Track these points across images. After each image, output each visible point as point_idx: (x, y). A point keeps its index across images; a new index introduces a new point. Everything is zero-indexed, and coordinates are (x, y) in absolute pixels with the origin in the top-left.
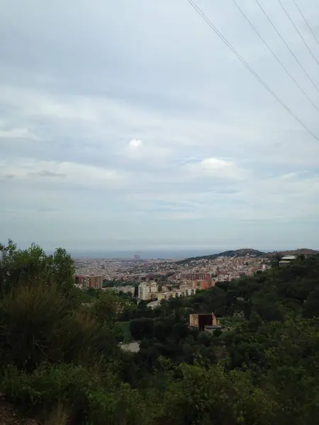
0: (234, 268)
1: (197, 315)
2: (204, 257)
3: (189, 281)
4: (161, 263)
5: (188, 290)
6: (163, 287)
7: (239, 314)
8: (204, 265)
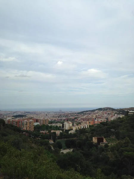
0: (103, 115)
1: (96, 138)
2: (90, 111)
3: (85, 121)
4: (71, 113)
5: (85, 125)
6: (74, 124)
7: (113, 137)
8: (90, 114)
